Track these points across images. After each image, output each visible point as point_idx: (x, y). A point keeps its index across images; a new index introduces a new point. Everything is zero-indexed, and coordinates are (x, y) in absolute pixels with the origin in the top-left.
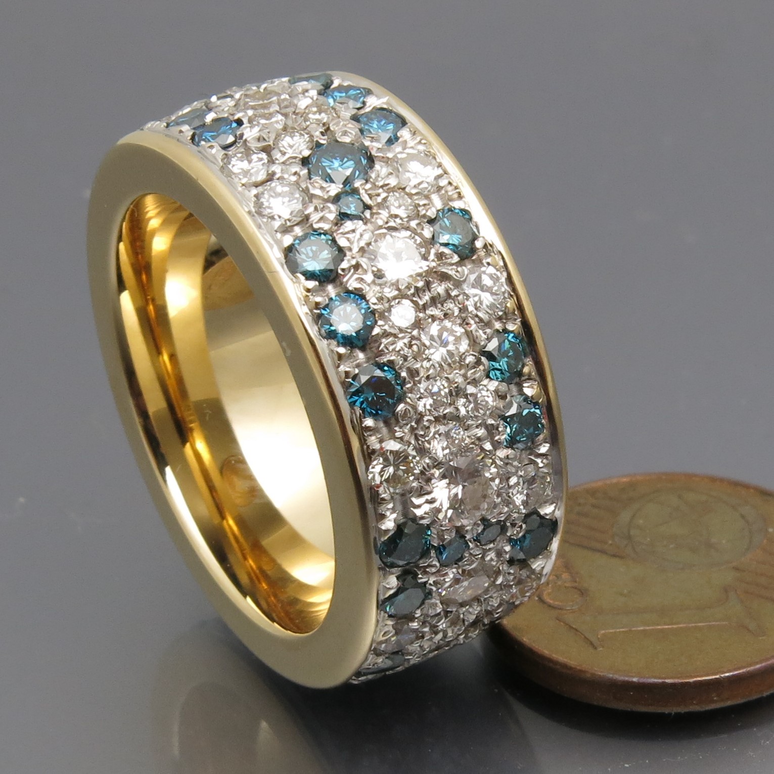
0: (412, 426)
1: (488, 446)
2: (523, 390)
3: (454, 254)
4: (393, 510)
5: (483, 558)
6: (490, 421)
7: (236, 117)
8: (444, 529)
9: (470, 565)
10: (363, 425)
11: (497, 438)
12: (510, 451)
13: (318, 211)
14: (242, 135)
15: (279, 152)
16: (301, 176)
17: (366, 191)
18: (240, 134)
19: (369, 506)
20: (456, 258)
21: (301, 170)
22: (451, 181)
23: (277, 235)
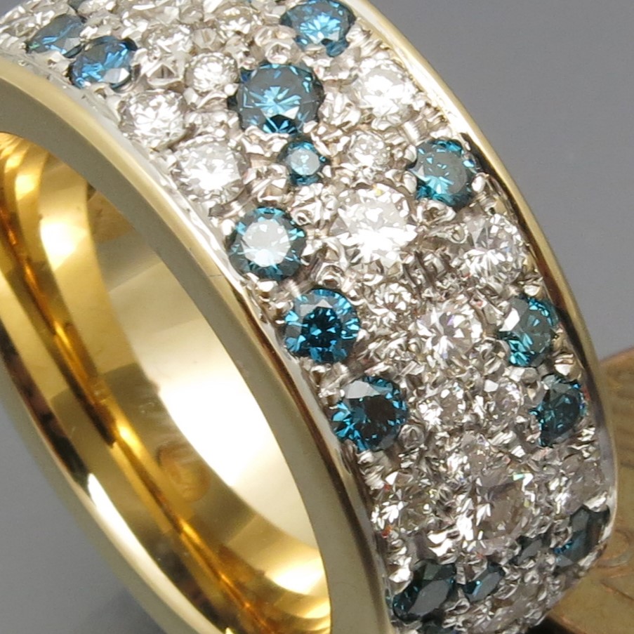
0: (421, 450)
1: (518, 451)
2: (555, 368)
3: (448, 207)
4: (407, 555)
5: (523, 580)
6: (521, 420)
7: (124, 36)
8: (472, 563)
9: (507, 593)
10: (359, 462)
11: (529, 438)
12: (548, 450)
13: (261, 177)
14: (138, 68)
15: (194, 92)
16: (231, 127)
17: (321, 137)
18: (136, 66)
19: (377, 557)
20: (451, 214)
21: (230, 118)
22: (429, 102)
23: (212, 221)
